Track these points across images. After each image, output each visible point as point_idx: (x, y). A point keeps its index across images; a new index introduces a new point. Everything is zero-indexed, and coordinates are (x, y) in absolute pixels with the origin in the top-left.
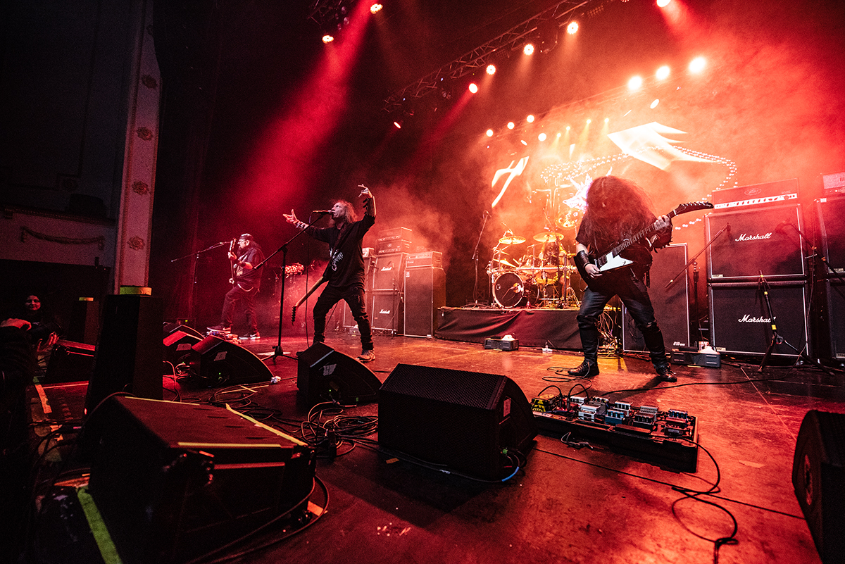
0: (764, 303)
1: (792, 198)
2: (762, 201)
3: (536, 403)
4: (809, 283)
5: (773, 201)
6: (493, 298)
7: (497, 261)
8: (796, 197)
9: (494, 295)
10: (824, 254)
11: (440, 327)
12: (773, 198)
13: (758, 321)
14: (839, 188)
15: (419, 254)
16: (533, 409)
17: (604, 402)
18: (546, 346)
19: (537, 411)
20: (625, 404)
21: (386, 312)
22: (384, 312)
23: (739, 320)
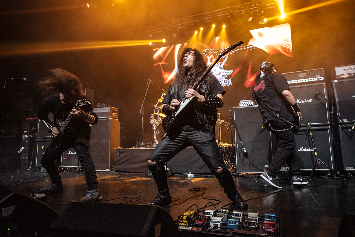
0: (310, 140)
1: (321, 79)
2: (307, 80)
3: (182, 220)
4: (331, 128)
5: (312, 80)
6: (154, 140)
7: (157, 114)
8: (323, 79)
9: (155, 138)
10: (338, 112)
11: (116, 162)
12: (312, 79)
13: (308, 150)
14: (343, 75)
15: (101, 109)
16: (180, 224)
17: (226, 213)
18: (190, 172)
19: (182, 226)
20: (239, 213)
21: (73, 153)
22: (71, 153)
23: (298, 150)
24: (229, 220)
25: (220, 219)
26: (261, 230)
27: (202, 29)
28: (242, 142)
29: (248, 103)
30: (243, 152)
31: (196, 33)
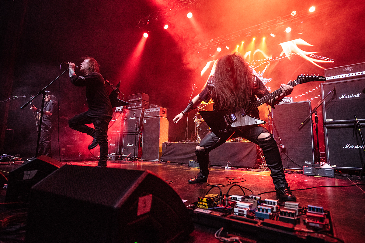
2: (354, 74)
3: (201, 201)
5: (361, 74)
6: (197, 136)
9: (198, 134)
11: (164, 154)
12: (361, 73)
13: (355, 148)
15: (152, 109)
16: (199, 206)
17: (256, 199)
18: (228, 165)
19: (202, 208)
20: (273, 201)
21: (131, 145)
22: (130, 145)
23: (344, 147)
24: (259, 207)
25: (248, 205)
26: (302, 224)
27: (243, 42)
28: (280, 138)
29: (287, 100)
30: (281, 148)
31: (238, 46)
